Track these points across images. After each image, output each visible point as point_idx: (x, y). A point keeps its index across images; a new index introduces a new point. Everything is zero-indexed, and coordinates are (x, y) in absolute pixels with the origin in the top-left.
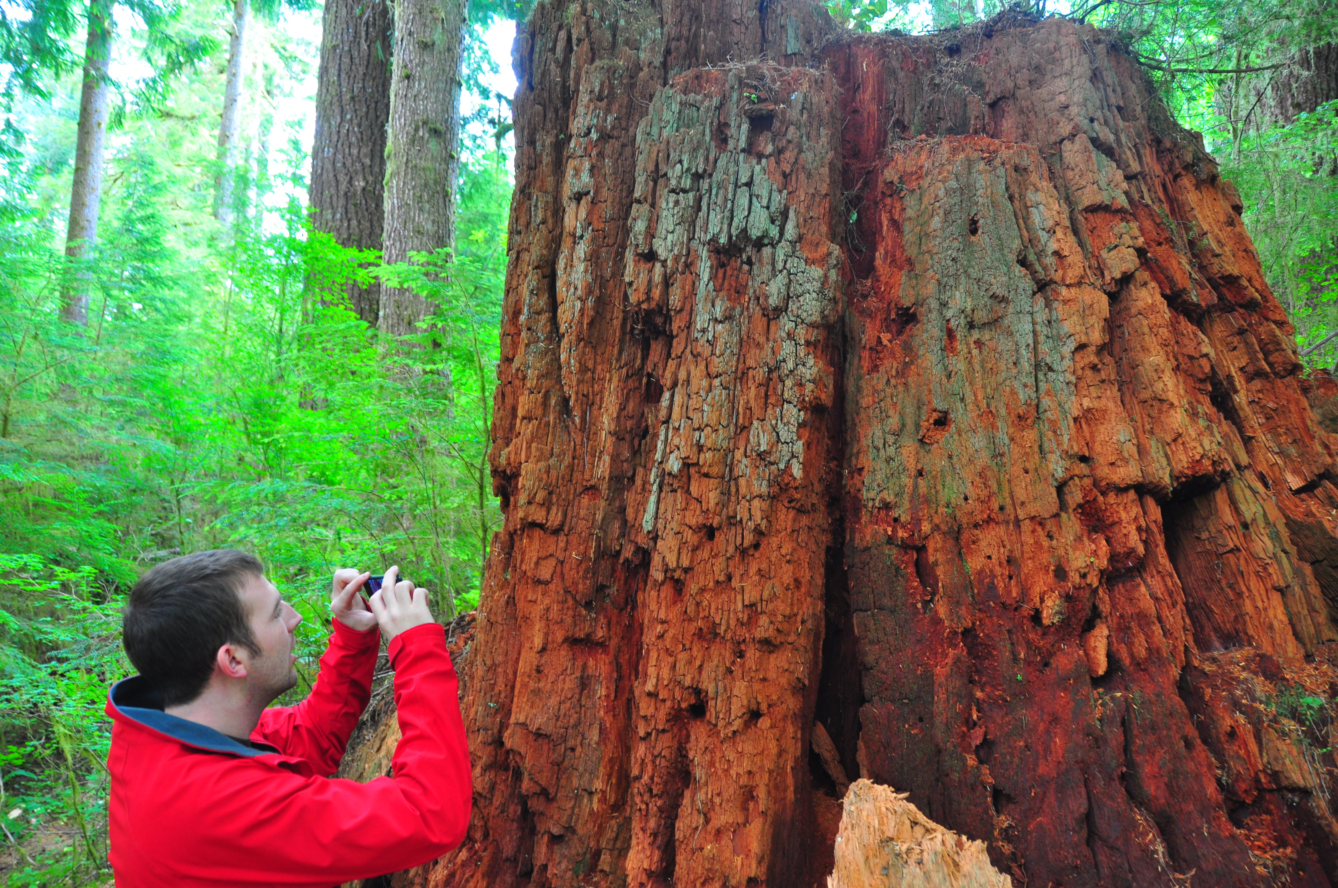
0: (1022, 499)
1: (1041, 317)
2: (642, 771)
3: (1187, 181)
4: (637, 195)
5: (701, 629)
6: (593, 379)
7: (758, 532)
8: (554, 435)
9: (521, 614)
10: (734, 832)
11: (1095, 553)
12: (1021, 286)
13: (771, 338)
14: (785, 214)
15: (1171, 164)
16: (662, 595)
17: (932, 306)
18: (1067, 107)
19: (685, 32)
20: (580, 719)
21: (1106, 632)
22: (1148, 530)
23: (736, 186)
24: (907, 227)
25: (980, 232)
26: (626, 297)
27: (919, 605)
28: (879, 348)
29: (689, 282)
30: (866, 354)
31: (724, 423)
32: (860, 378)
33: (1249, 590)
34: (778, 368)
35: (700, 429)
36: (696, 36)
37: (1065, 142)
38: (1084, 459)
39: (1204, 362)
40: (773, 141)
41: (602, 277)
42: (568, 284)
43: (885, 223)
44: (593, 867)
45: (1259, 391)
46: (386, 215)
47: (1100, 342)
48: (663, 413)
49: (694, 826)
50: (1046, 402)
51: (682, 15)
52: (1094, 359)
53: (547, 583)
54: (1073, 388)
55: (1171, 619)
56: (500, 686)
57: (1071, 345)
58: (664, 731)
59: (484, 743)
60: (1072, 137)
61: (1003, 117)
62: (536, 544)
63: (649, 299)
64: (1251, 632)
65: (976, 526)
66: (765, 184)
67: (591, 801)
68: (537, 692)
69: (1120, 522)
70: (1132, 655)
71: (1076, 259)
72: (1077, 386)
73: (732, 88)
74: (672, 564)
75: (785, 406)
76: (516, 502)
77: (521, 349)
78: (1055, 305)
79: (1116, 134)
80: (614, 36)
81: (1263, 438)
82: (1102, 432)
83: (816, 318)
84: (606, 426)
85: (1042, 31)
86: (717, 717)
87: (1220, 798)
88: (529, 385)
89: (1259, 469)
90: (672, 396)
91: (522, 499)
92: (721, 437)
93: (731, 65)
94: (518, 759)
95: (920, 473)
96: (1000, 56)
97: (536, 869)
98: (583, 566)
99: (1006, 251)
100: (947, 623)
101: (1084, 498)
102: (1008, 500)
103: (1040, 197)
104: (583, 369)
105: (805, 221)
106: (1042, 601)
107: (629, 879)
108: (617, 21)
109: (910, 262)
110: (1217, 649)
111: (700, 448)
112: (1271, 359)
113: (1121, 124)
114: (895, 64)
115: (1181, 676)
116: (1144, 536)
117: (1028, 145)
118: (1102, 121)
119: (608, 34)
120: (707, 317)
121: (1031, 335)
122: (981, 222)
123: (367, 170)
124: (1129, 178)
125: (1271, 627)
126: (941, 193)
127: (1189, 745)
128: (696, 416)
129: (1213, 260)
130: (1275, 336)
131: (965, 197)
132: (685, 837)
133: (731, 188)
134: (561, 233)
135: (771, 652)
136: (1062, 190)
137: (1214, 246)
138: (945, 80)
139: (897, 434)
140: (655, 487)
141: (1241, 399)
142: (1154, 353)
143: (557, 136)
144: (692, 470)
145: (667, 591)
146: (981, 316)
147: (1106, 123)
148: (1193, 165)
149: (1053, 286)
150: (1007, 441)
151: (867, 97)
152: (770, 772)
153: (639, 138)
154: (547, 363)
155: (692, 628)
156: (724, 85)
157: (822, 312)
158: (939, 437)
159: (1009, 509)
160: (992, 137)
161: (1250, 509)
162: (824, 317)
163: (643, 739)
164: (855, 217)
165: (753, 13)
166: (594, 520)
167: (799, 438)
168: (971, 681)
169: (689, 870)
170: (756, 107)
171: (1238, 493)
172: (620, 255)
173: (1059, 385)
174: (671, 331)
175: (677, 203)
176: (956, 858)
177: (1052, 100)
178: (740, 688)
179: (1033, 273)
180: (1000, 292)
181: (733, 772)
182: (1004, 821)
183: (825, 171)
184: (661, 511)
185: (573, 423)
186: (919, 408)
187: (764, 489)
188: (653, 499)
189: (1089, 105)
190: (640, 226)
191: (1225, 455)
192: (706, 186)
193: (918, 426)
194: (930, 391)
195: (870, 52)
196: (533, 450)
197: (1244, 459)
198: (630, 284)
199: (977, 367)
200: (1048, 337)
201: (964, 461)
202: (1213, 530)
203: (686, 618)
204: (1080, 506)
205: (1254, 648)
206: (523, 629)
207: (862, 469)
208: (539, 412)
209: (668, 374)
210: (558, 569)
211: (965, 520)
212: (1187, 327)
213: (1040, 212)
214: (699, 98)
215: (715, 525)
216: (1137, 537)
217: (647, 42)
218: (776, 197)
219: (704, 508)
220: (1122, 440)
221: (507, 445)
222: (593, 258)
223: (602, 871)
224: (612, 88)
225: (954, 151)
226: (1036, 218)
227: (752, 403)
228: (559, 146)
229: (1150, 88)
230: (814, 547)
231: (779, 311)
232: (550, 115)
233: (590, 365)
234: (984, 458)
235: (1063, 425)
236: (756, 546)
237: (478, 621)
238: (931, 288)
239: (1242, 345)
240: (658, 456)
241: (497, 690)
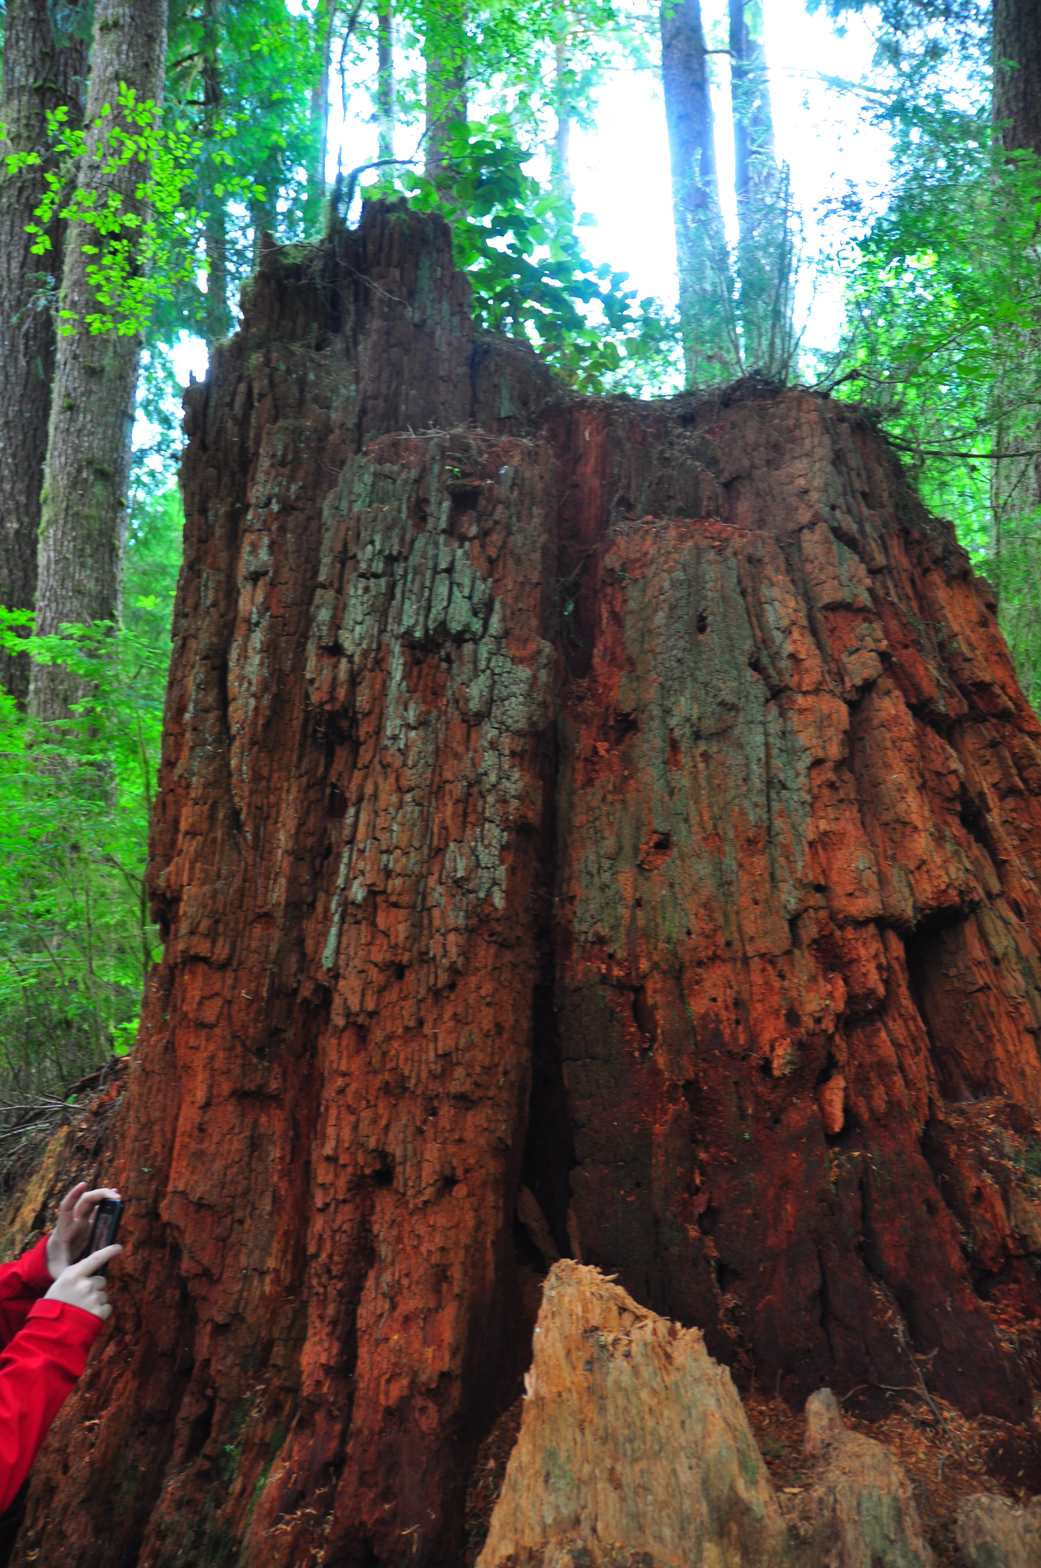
0: (751, 933)
1: (774, 728)
2: (320, 1248)
3: (936, 577)
4: (322, 578)
5: (387, 1083)
6: (269, 788)
7: (453, 970)
8: (222, 854)
9: (181, 1063)
10: (425, 1319)
11: (831, 995)
12: (753, 692)
13: (471, 747)
14: (489, 606)
15: (920, 557)
16: (344, 1043)
17: (655, 713)
18: (806, 492)
19: (383, 389)
20: (249, 1185)
21: (842, 1084)
22: (889, 968)
23: (436, 572)
24: (629, 622)
25: (709, 630)
26: (307, 696)
27: (637, 1054)
28: (595, 759)
29: (379, 681)
30: (580, 765)
31: (416, 844)
32: (573, 792)
33: (1000, 1033)
34: (479, 782)
35: (388, 852)
36: (397, 393)
37: (805, 531)
38: (820, 889)
39: (952, 779)
40: (478, 521)
41: (280, 670)
42: (241, 678)
43: (605, 615)
44: (264, 1362)
45: (1012, 810)
46: (40, 570)
47: (838, 757)
48: (347, 832)
49: (378, 1312)
50: (779, 824)
51: (381, 370)
52: (831, 776)
53: (211, 1026)
54: (808, 809)
55: (914, 1067)
56: (157, 1148)
57: (806, 760)
58: (344, 1201)
59: (137, 1216)
60: (812, 525)
61: (738, 499)
62: (199, 981)
63: (332, 699)
64: (1002, 1079)
65: (700, 964)
66: (468, 571)
67: (262, 1281)
68: (199, 1155)
69: (858, 959)
70: (871, 1110)
71: (813, 663)
72: (812, 807)
73: (433, 459)
74: (355, 1007)
75: (487, 826)
76: (177, 931)
77: (185, 753)
78: (791, 714)
79: (860, 524)
80: (302, 391)
81: (1017, 862)
82: (840, 859)
83: (522, 725)
84: (282, 844)
85: (782, 406)
86: (406, 1185)
87: (965, 1267)
88: (193, 795)
89: (1014, 895)
90: (357, 813)
91: (184, 928)
92: (412, 861)
93: (432, 432)
94: (176, 1233)
95: (638, 903)
96: (736, 431)
97: (197, 1364)
98: (255, 1006)
99: (737, 653)
100: (666, 1075)
101: (819, 932)
102: (736, 935)
103: (775, 593)
104: (257, 777)
105: (513, 613)
106: (772, 1049)
107: (304, 1377)
108: (306, 374)
109: (631, 662)
110: (967, 1099)
111: (388, 874)
112: (1026, 774)
113: (866, 511)
114: (621, 433)
115: (925, 1132)
116: (885, 975)
117: (765, 533)
118: (844, 508)
119: (295, 390)
120: (398, 722)
121: (763, 748)
122: (710, 619)
123: (22, 510)
124: (873, 572)
125: (1022, 1073)
126: (666, 585)
127: (932, 1209)
128: (383, 836)
129: (965, 665)
130: (1029, 750)
131: (693, 590)
132: (368, 1326)
133: (429, 574)
134: (235, 619)
135: (468, 1109)
136: (800, 584)
137: (965, 649)
138: (677, 454)
139: (613, 858)
140: (336, 918)
141: (994, 818)
142: (898, 770)
143: (233, 504)
144: (379, 899)
145: (348, 1038)
146: (709, 725)
147: (849, 511)
148: (944, 559)
149: (789, 693)
150: (735, 867)
151: (589, 469)
152: (467, 1247)
153: (326, 512)
154: (215, 770)
155: (378, 1081)
156: (424, 455)
157: (530, 718)
158: (659, 862)
159: (737, 945)
160: (726, 520)
161: (1001, 943)
162: (532, 724)
163: (321, 1210)
164: (571, 607)
165: (462, 370)
166: (267, 953)
167: (502, 862)
168: (694, 1141)
169: (373, 1365)
170: (459, 482)
171: (988, 925)
172: (301, 647)
173: (793, 805)
174: (358, 737)
175: (367, 589)
176: (669, 1349)
177: (791, 483)
178: (432, 1151)
179: (767, 678)
180: (730, 699)
181: (423, 1249)
182: (730, 1300)
183: (537, 556)
184: (343, 945)
185: (245, 839)
186: (638, 829)
187: (461, 921)
188: (334, 931)
189: (831, 491)
190: (324, 615)
191: (973, 883)
192: (400, 572)
193: (636, 849)
194: (650, 809)
195: (594, 418)
196: (197, 871)
197: (995, 886)
198: (312, 681)
199: (704, 783)
200: (782, 751)
201: (687, 890)
202: (961, 966)
203: (371, 1070)
204: (815, 941)
205: (1006, 1097)
206: (184, 1080)
207: (573, 898)
208: (205, 826)
209: (353, 787)
210: (225, 1010)
211: (687, 958)
212: (935, 740)
213: (775, 610)
214: (396, 468)
215: (405, 962)
216: (877, 977)
217: (341, 400)
218: (480, 586)
219: (393, 943)
220: (861, 867)
221: (168, 864)
222: (270, 649)
223: (274, 1366)
224: (297, 452)
225: (682, 538)
226: (771, 617)
227: (449, 822)
228: (235, 517)
229: (898, 471)
230: (519, 987)
231: (481, 716)
232: (226, 480)
233: (265, 772)
234: (709, 888)
235: (797, 850)
236: (452, 987)
237: (131, 1070)
238: (653, 693)
239: (994, 759)
240: (340, 882)
241: (152, 1153)
